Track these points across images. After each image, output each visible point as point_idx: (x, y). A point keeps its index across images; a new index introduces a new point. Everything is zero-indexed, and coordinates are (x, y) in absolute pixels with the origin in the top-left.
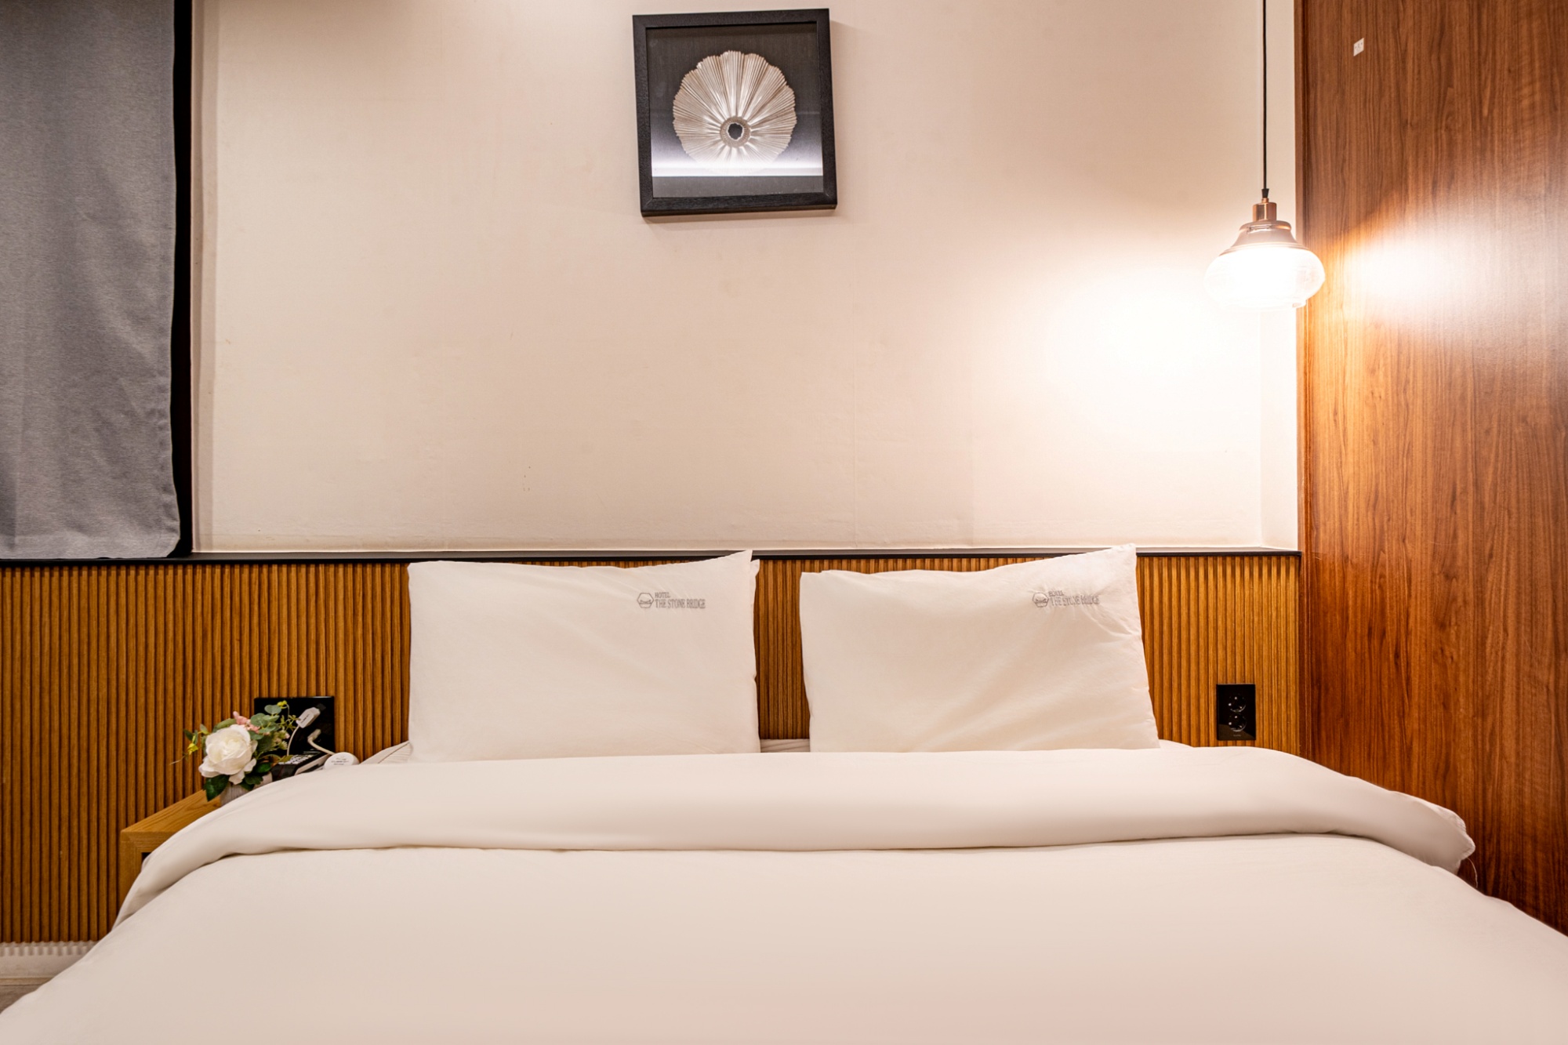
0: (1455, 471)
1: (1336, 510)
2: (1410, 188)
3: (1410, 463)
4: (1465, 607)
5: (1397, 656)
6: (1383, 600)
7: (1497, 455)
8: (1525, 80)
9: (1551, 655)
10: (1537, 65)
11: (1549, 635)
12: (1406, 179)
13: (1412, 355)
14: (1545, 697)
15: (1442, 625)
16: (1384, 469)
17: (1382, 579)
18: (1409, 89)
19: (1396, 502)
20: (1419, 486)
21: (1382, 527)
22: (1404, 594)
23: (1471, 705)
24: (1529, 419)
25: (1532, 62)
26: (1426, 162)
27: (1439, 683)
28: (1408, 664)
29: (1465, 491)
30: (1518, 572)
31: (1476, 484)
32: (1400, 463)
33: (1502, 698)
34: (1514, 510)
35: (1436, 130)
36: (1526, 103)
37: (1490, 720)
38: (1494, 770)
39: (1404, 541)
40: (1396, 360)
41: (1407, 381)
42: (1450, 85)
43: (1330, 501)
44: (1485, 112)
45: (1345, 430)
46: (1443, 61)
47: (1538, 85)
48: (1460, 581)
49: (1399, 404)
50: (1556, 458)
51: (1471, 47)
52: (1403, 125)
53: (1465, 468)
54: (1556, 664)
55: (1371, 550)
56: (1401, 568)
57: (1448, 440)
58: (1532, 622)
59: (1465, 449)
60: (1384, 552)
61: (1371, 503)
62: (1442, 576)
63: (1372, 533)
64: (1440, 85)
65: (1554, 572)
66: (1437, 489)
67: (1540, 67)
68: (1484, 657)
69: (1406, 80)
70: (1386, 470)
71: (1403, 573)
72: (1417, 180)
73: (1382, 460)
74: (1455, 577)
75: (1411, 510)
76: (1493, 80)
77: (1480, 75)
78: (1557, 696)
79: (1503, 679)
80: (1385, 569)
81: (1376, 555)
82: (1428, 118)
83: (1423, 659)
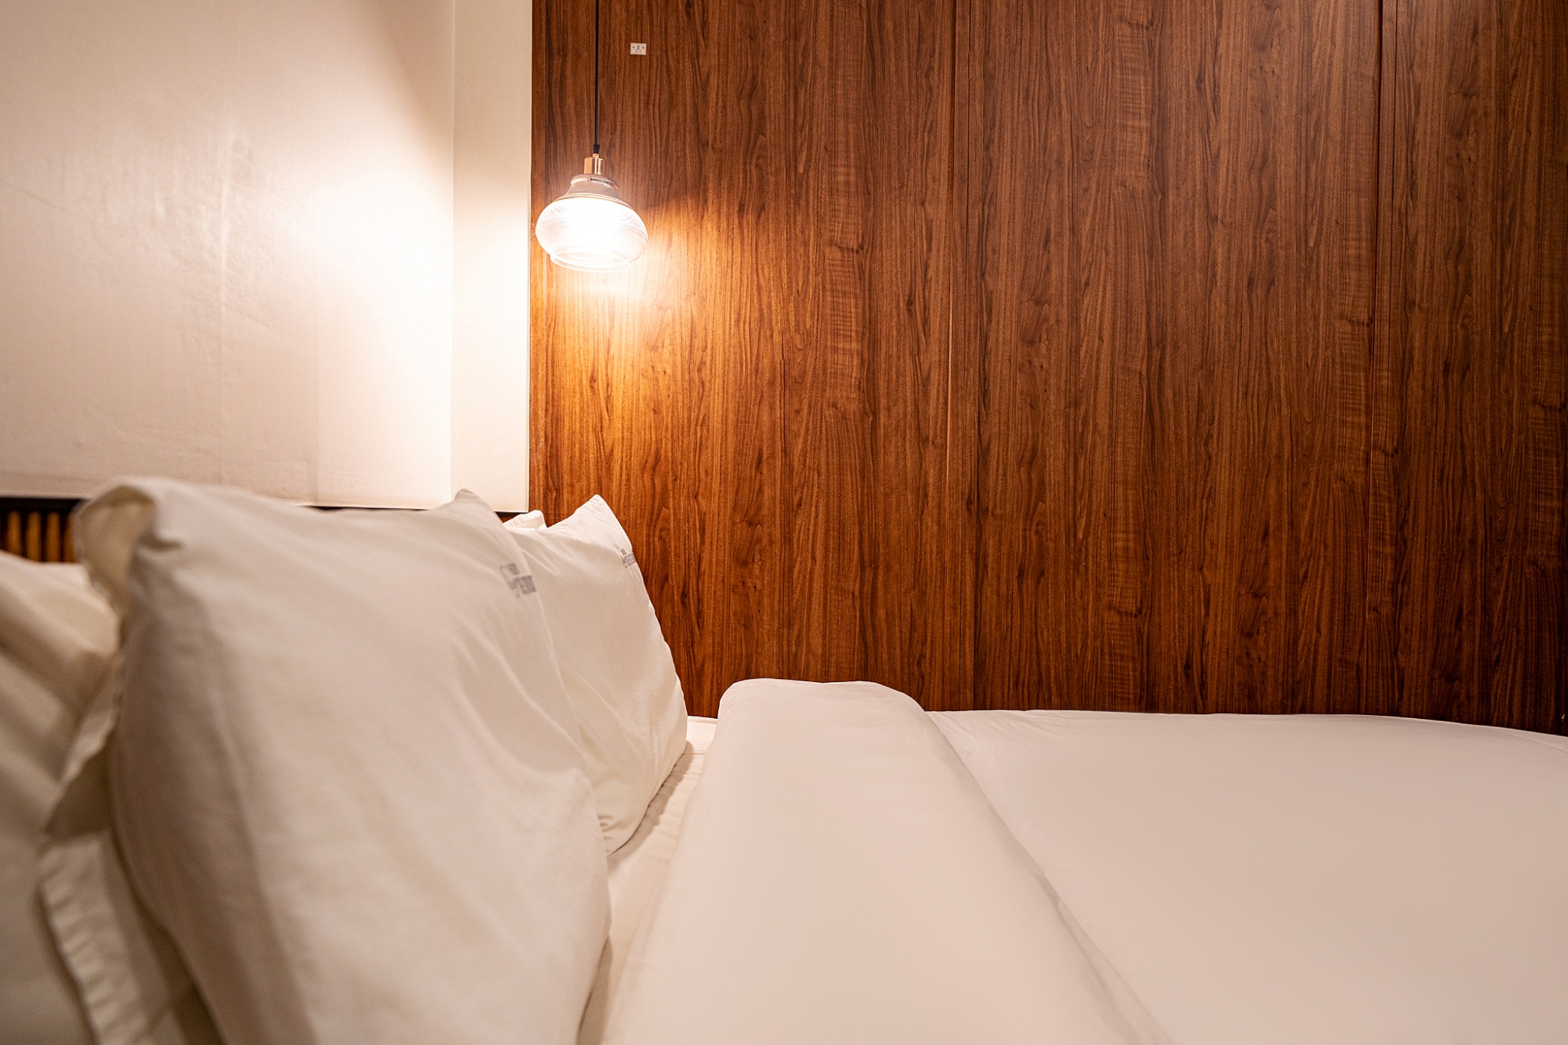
0: (761, 440)
1: (592, 471)
2: (710, 200)
3: (705, 432)
4: (771, 546)
5: (684, 595)
6: (665, 552)
7: (807, 430)
8: (841, 161)
9: (857, 570)
10: (852, 156)
11: (856, 556)
12: (706, 191)
13: (709, 341)
14: (851, 601)
15: (743, 562)
16: (669, 436)
17: (664, 532)
18: (711, 115)
19: (685, 464)
20: (718, 450)
21: (665, 488)
22: (695, 541)
23: (776, 620)
24: (839, 406)
25: (847, 151)
26: (731, 186)
27: (739, 609)
28: (699, 601)
29: (772, 456)
30: (827, 515)
31: (785, 451)
32: (692, 431)
33: (809, 609)
34: (823, 471)
35: (745, 163)
36: (841, 178)
37: (796, 628)
38: (801, 663)
39: (696, 497)
40: (688, 343)
41: (703, 363)
42: (761, 130)
43: (581, 463)
44: (801, 170)
45: (608, 398)
46: (754, 109)
47: (853, 170)
48: (765, 525)
49: (691, 381)
50: (863, 435)
51: (787, 114)
52: (702, 145)
53: (773, 438)
54: (861, 577)
55: (648, 507)
56: (691, 520)
57: (753, 416)
58: (840, 548)
59: (774, 423)
60: (668, 508)
61: (649, 465)
62: (745, 524)
63: (649, 492)
64: (750, 128)
65: (861, 513)
66: (739, 452)
67: (855, 158)
68: (791, 582)
69: (707, 106)
70: (672, 435)
71: (694, 524)
72: (719, 195)
73: (667, 428)
74: (759, 523)
75: (706, 471)
76: (809, 149)
77: (795, 139)
78: (861, 597)
79: (811, 595)
80: (669, 524)
81: (656, 511)
82: (735, 149)
83: (719, 593)
